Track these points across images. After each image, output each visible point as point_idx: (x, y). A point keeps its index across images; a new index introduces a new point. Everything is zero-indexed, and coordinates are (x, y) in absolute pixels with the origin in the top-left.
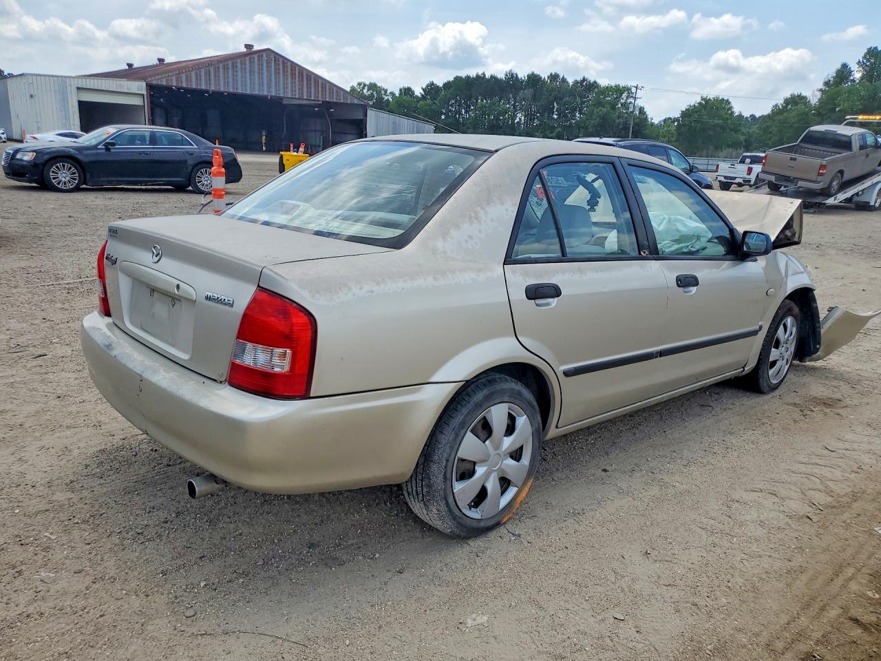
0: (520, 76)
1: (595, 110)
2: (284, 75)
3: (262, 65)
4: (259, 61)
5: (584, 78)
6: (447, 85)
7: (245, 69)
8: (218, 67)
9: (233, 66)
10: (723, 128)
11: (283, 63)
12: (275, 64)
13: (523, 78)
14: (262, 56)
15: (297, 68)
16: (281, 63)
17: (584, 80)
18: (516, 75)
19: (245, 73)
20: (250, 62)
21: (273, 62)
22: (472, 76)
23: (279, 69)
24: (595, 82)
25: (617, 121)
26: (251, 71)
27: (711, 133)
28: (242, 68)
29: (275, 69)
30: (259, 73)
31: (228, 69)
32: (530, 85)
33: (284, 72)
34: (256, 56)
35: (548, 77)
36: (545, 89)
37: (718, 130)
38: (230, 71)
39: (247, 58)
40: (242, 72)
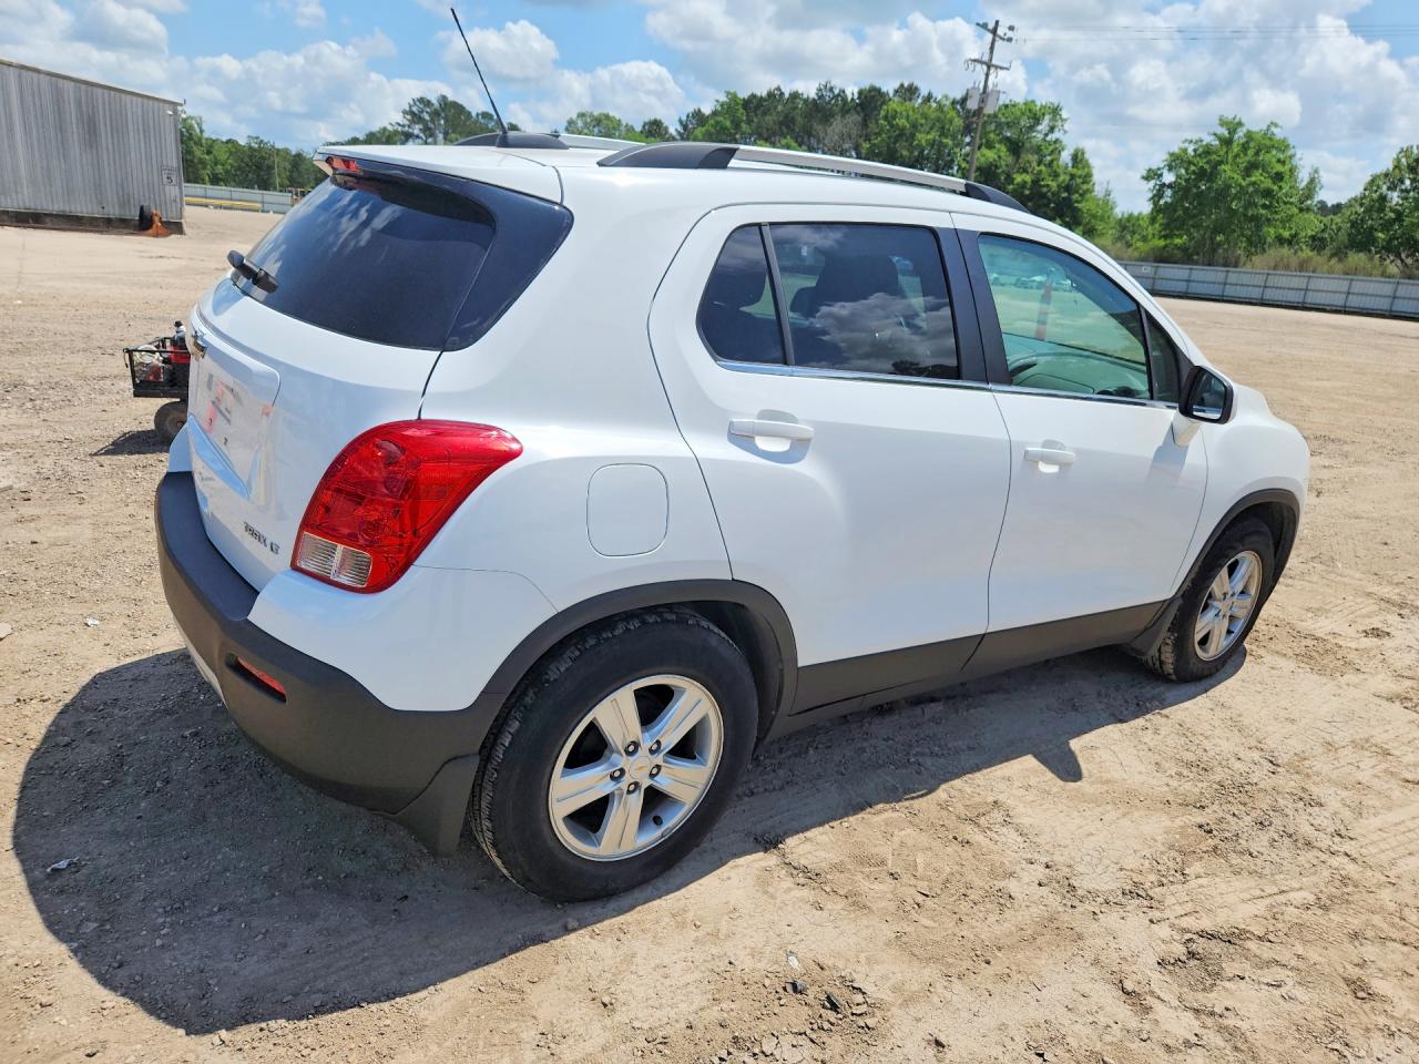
35: (896, 91)
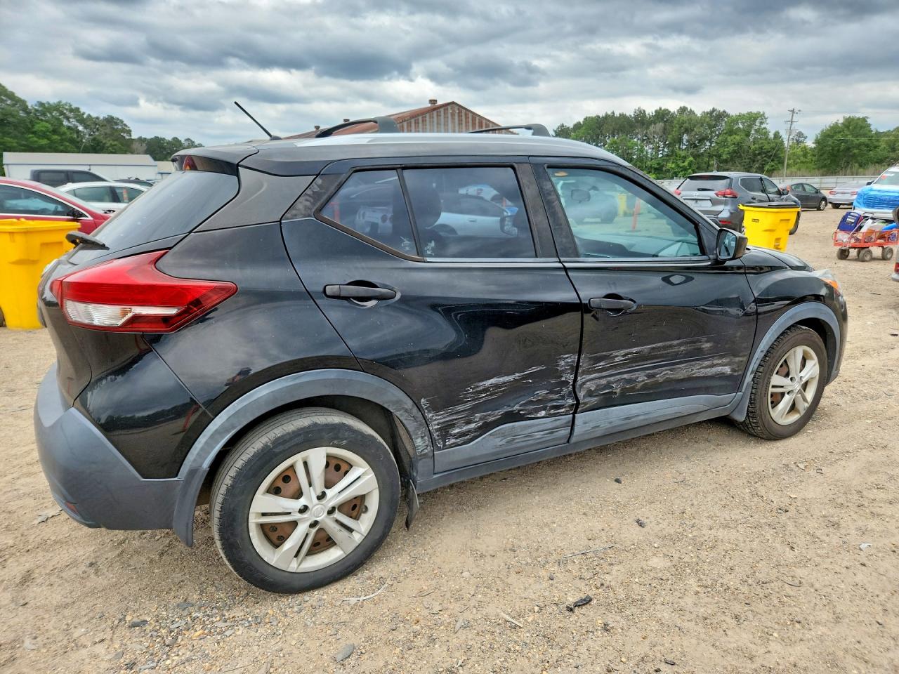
0: (647, 113)
1: (729, 139)
2: (466, 126)
3: (447, 117)
4: (445, 114)
5: (713, 109)
6: (578, 126)
7: (433, 122)
8: (411, 122)
9: (423, 121)
10: (867, 146)
11: (466, 114)
12: (459, 116)
13: (651, 114)
14: (447, 109)
15: (477, 118)
16: (463, 114)
17: (714, 110)
18: (644, 111)
19: (433, 126)
20: (438, 115)
21: (457, 115)
22: (601, 116)
23: (462, 120)
24: (724, 112)
25: (753, 147)
26: (438, 124)
27: (856, 151)
28: (430, 122)
29: (459, 120)
30: (445, 124)
31: (418, 123)
32: (660, 119)
33: (466, 123)
34: (442, 110)
36: (675, 122)
37: (863, 148)
38: (420, 125)
39: (435, 113)
40: (430, 125)
